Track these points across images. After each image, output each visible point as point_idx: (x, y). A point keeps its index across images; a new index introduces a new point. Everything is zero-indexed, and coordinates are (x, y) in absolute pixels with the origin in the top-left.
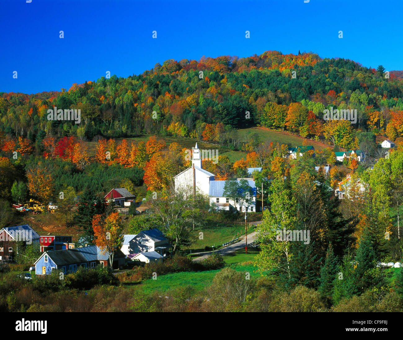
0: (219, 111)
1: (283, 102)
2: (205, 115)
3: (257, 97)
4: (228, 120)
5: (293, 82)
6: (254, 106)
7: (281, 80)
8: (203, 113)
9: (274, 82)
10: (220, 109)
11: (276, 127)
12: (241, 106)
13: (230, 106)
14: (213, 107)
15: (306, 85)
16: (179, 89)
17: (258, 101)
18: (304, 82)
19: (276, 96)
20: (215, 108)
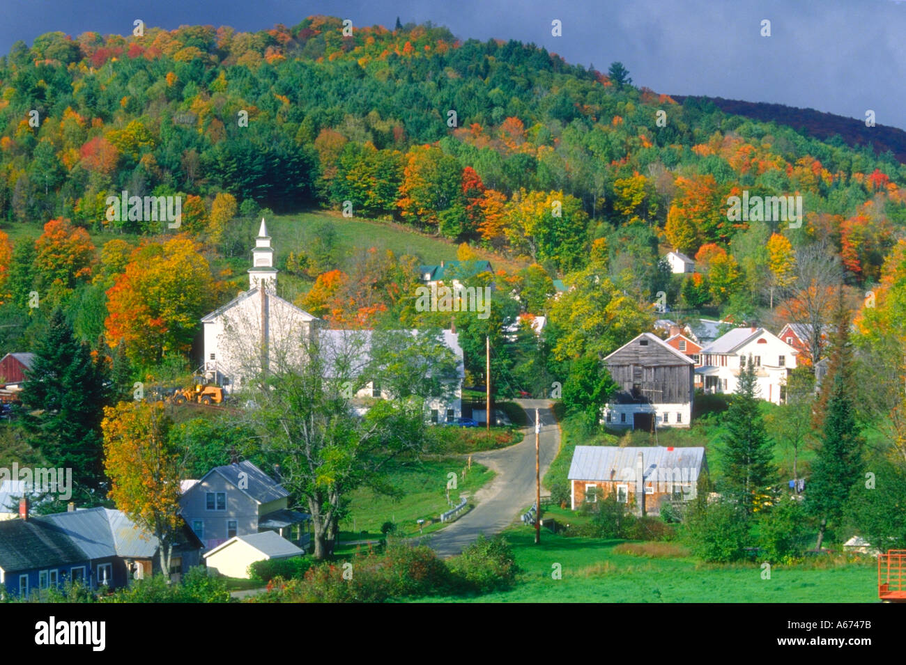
0: (216, 163)
1: (388, 144)
2: (179, 174)
3: (316, 129)
4: (240, 188)
5: (406, 93)
6: (311, 152)
7: (373, 87)
8: (173, 167)
9: (356, 93)
10: (219, 158)
11: (372, 209)
12: (275, 150)
13: (247, 150)
14: (199, 152)
15: (442, 102)
16: (100, 101)
17: (319, 140)
18: (434, 95)
19: (368, 128)
20: (204, 155)
